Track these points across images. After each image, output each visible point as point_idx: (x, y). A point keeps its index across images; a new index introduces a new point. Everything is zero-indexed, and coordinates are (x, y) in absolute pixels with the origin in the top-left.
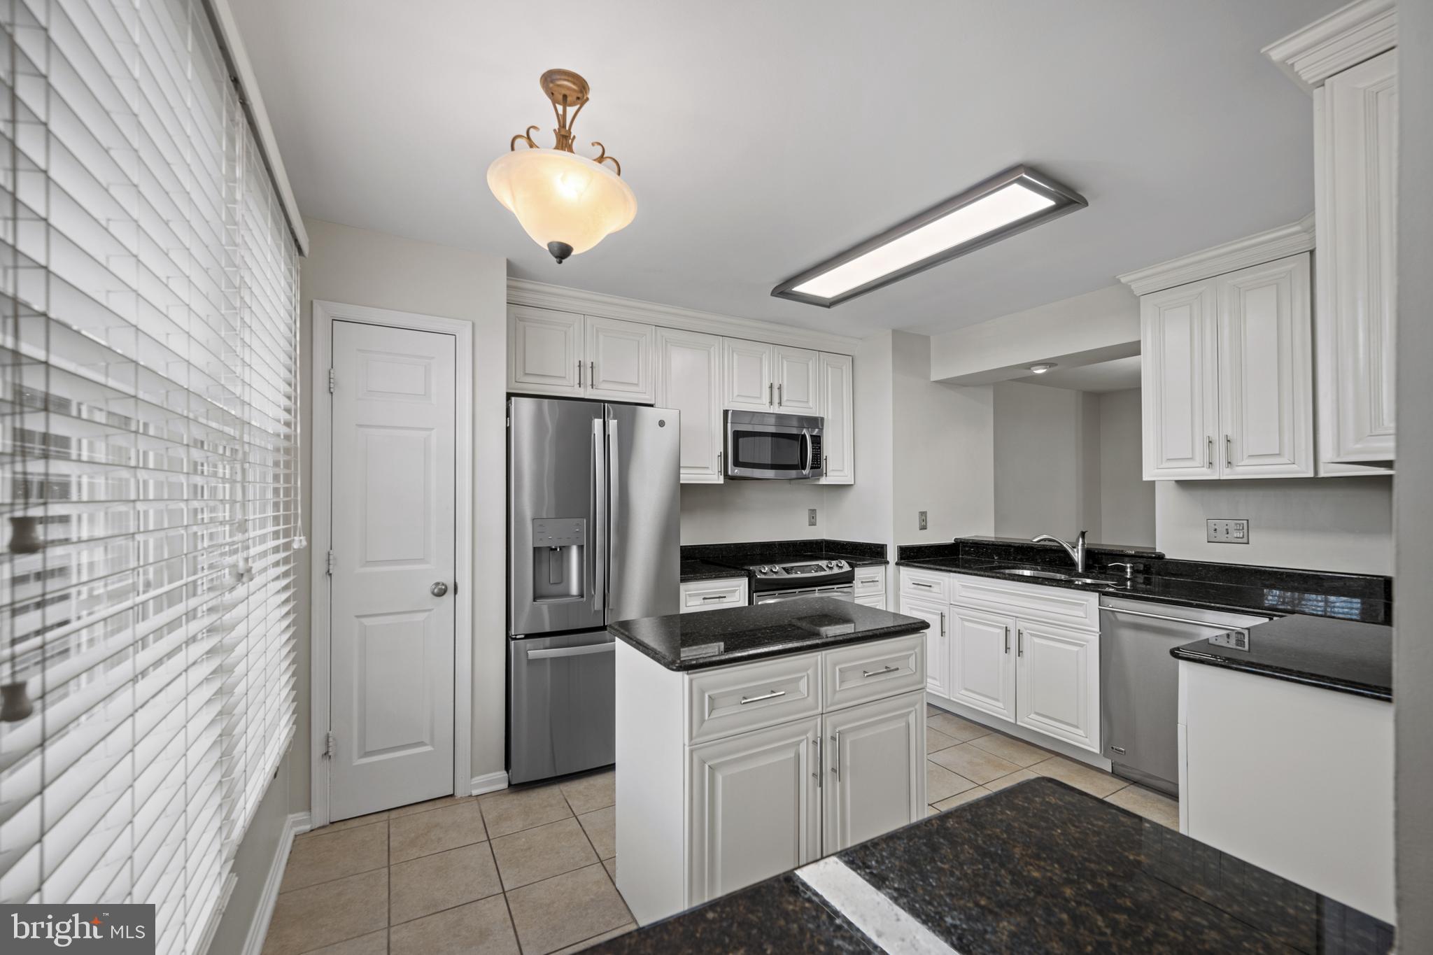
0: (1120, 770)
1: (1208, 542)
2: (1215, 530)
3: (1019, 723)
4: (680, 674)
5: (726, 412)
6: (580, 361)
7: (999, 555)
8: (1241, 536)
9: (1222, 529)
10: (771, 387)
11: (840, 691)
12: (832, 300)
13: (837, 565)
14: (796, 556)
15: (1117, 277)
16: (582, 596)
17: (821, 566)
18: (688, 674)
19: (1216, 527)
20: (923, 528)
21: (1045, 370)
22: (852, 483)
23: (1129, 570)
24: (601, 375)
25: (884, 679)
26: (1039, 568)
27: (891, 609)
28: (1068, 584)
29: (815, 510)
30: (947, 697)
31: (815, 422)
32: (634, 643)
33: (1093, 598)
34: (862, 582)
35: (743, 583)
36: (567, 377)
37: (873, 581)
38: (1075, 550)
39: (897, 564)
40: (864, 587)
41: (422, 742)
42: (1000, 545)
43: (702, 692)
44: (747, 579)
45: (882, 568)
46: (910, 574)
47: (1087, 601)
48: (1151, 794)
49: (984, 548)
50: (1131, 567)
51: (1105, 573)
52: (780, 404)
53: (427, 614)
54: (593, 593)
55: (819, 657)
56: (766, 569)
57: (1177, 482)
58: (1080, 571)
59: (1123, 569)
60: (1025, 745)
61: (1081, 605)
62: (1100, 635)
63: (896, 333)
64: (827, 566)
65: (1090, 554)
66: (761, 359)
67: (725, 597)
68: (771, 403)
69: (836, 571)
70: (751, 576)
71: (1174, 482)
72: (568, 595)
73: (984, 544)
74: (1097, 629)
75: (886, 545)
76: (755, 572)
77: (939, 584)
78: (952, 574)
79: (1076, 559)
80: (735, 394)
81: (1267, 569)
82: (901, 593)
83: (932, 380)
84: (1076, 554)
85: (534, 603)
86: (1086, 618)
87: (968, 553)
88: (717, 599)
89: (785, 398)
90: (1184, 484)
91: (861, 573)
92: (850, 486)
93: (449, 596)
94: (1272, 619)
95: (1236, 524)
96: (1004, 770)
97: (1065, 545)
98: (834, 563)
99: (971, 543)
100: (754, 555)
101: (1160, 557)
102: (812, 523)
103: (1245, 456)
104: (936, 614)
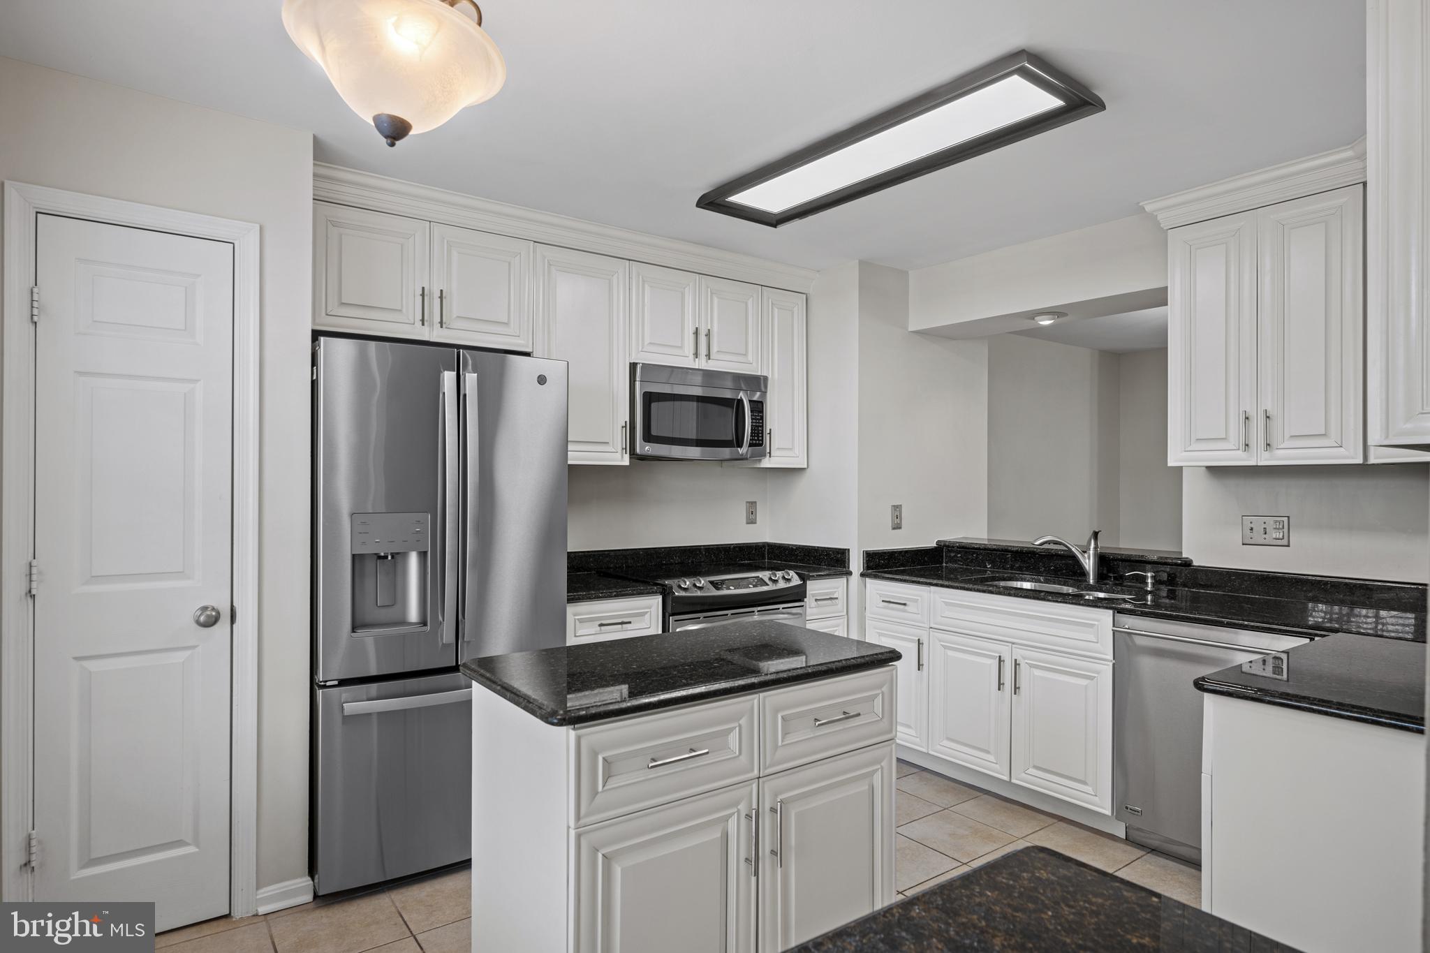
0: (1135, 835)
1: (1243, 544)
2: (1252, 529)
3: (1014, 781)
4: (564, 729)
5: (633, 366)
6: (423, 288)
7: (992, 562)
8: (1281, 536)
9: (1259, 528)
10: (696, 333)
11: (783, 746)
12: (778, 218)
13: (784, 578)
14: (729, 565)
15: (1140, 204)
16: (425, 624)
17: (761, 579)
18: (574, 729)
19: (1252, 526)
20: (897, 527)
21: (1052, 321)
22: (806, 466)
23: (1149, 581)
24: (455, 308)
25: (841, 728)
26: (1042, 579)
27: (854, 636)
28: (1077, 600)
29: (755, 502)
30: (924, 750)
31: (757, 383)
32: (499, 688)
33: (1106, 616)
34: (816, 600)
35: (655, 602)
36: (404, 310)
37: (831, 598)
38: (1086, 555)
39: (862, 575)
40: (818, 606)
41: (181, 840)
42: (994, 550)
43: (594, 754)
44: (659, 599)
45: (844, 580)
46: (880, 588)
47: (1098, 621)
48: (1171, 864)
49: (974, 553)
50: (1152, 577)
51: (1121, 585)
52: (708, 356)
53: (188, 653)
54: (440, 618)
55: (756, 702)
56: (688, 583)
57: (1209, 468)
58: (1091, 582)
59: (1143, 580)
60: (1021, 809)
61: (1092, 626)
62: (1114, 664)
63: (862, 263)
64: (770, 579)
65: (1104, 561)
66: (683, 295)
67: (630, 623)
68: (696, 355)
69: (782, 585)
70: (666, 593)
71: (1204, 468)
72: (403, 622)
73: (974, 548)
74: (1111, 657)
75: (849, 550)
76: (672, 587)
77: (916, 601)
78: (933, 588)
79: (1087, 567)
80: (647, 341)
81: (1310, 578)
82: (868, 614)
83: (911, 329)
84: (1087, 561)
85: (353, 634)
86: (1097, 643)
87: (953, 560)
88: (620, 626)
89: (714, 349)
90: (1217, 472)
91: (816, 587)
92: (804, 469)
93: (223, 627)
94: (1314, 639)
95: (1276, 522)
96: (995, 842)
97: (1073, 549)
98: (779, 574)
99: (958, 547)
100: (671, 564)
101: (1187, 564)
103: (1287, 436)
104: (911, 641)
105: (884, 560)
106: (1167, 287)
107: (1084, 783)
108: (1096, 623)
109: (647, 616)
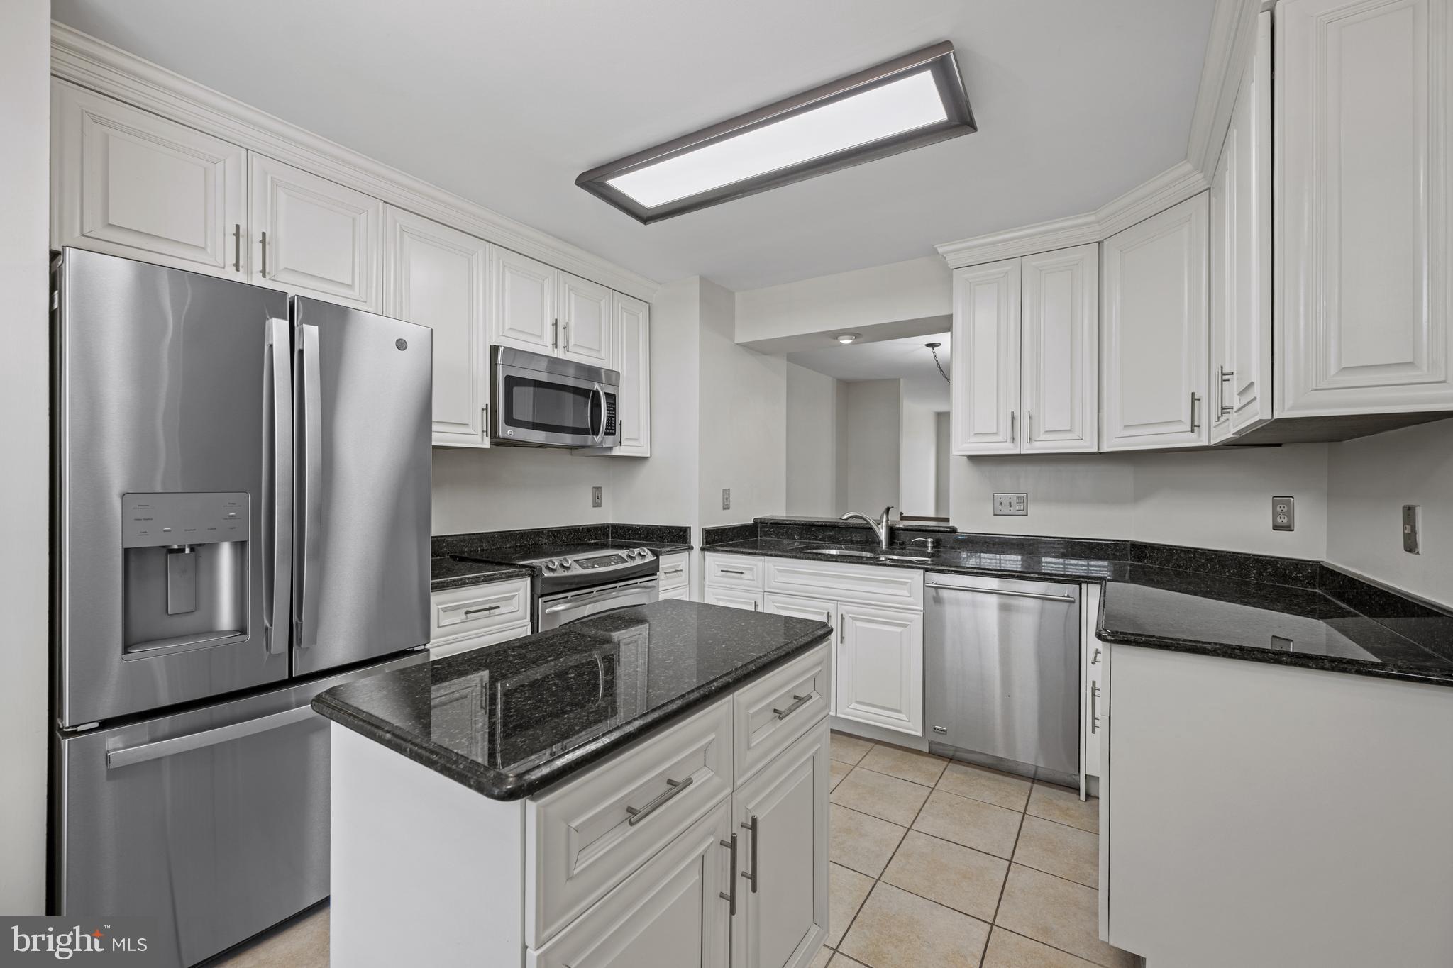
0: (935, 748)
1: (994, 515)
2: (1001, 503)
3: (839, 715)
4: (517, 804)
5: (494, 350)
6: (238, 227)
7: (801, 535)
8: (1022, 508)
9: (1006, 503)
10: (556, 324)
12: (650, 214)
13: (640, 555)
14: (579, 545)
15: (935, 246)
16: (242, 631)
17: (621, 556)
18: (532, 799)
19: (1001, 500)
20: (726, 507)
21: (851, 341)
22: (647, 455)
23: (930, 545)
24: (281, 256)
26: (843, 547)
27: (695, 599)
28: (875, 562)
29: (600, 488)
31: (609, 377)
32: (388, 736)
33: (917, 575)
34: (665, 573)
35: (522, 586)
36: (209, 250)
37: (676, 571)
38: (880, 526)
39: (703, 549)
40: (667, 578)
44: (528, 580)
46: (718, 559)
48: (970, 770)
49: (784, 528)
50: (931, 542)
51: (912, 549)
52: (566, 347)
54: (266, 623)
56: (557, 561)
57: (971, 457)
58: (884, 547)
59: (924, 545)
60: (844, 738)
61: (905, 583)
62: (924, 614)
63: (704, 280)
64: (629, 556)
65: (892, 531)
66: (542, 286)
67: (498, 607)
68: (555, 345)
69: (638, 561)
70: (534, 573)
71: (965, 458)
72: (210, 631)
73: (785, 524)
74: (921, 608)
75: (690, 528)
76: (541, 569)
77: (752, 569)
78: (765, 558)
79: (880, 536)
80: (507, 328)
81: (1043, 538)
82: (707, 582)
83: (736, 342)
84: (881, 531)
85: (125, 656)
86: (910, 597)
87: (766, 534)
88: (487, 612)
89: (572, 342)
91: (666, 562)
92: (647, 458)
95: (1018, 497)
97: (871, 522)
98: (636, 551)
99: (771, 524)
101: (954, 530)
102: (597, 504)
103: (1046, 431)
104: (749, 603)
105: (718, 535)
106: (952, 315)
107: (899, 711)
108: (909, 581)
109: (515, 599)
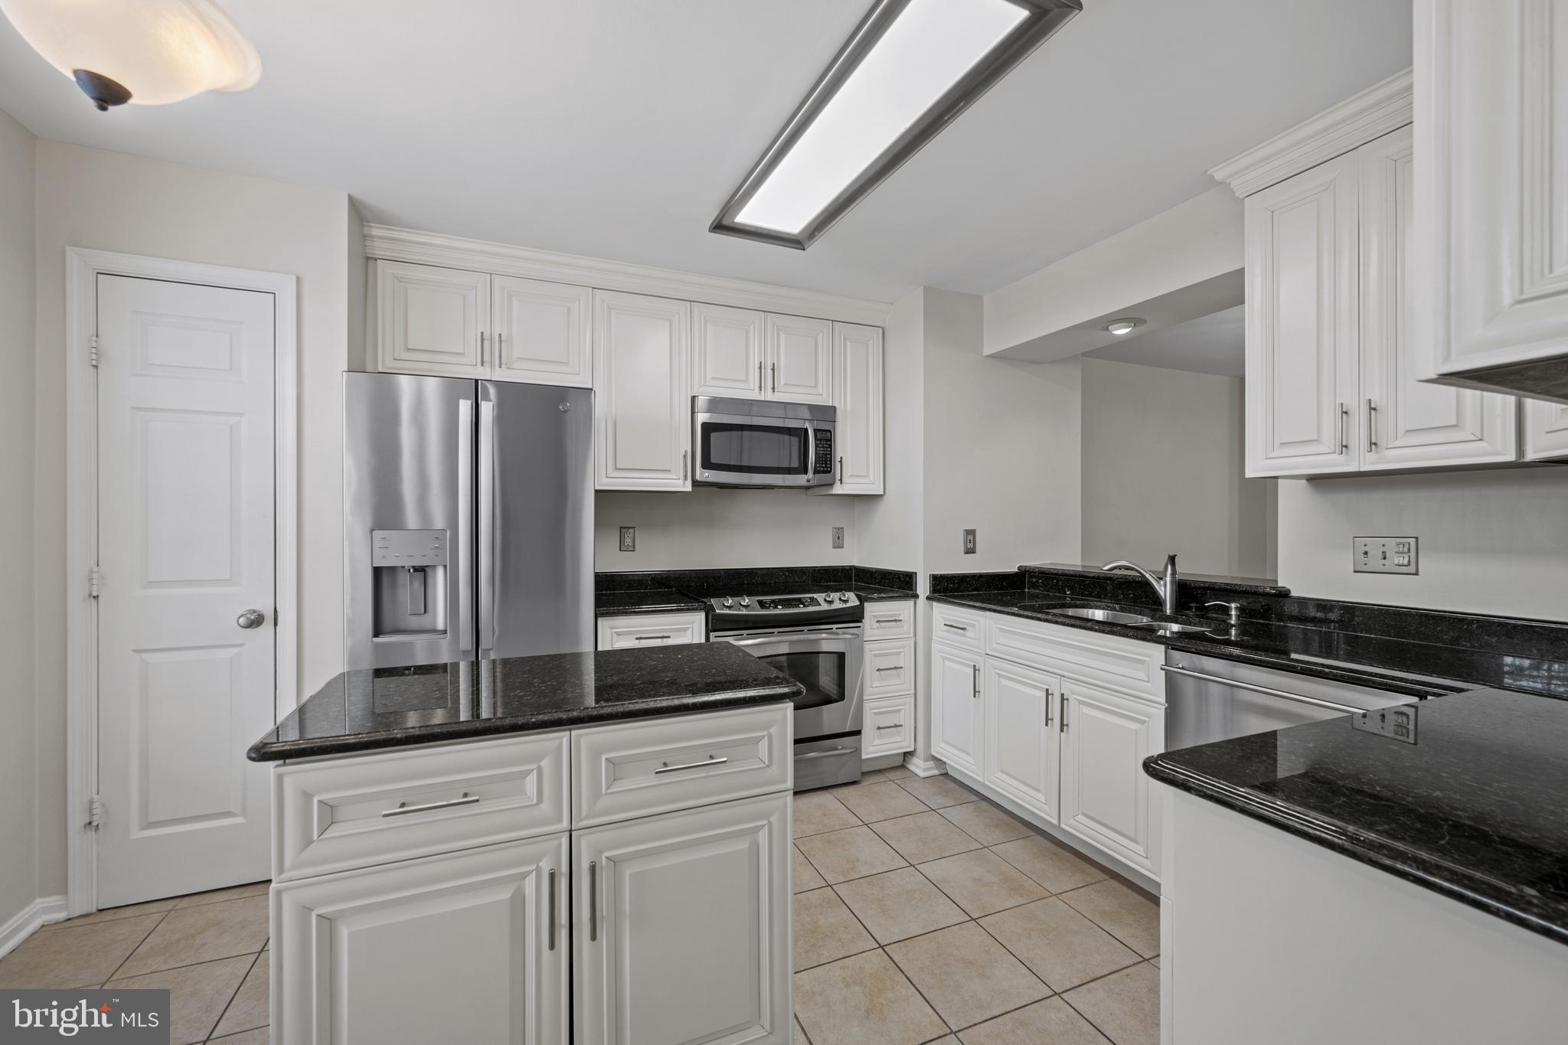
1: (1355, 572)
2: (1366, 553)
3: (1063, 826)
5: (695, 400)
6: (482, 334)
7: (1072, 589)
8: (1406, 562)
9: (1375, 552)
10: (761, 366)
11: (607, 794)
12: (801, 239)
13: (840, 599)
15: (1209, 172)
17: (815, 600)
19: (1366, 549)
20: (970, 551)
21: (1128, 330)
22: (882, 493)
23: (1233, 613)
24: (513, 350)
25: (704, 775)
26: (1117, 607)
29: (843, 528)
30: (980, 779)
31: (826, 414)
34: (878, 622)
35: (698, 619)
36: (465, 353)
37: (895, 621)
38: (1162, 583)
39: (928, 598)
40: (881, 628)
41: (229, 812)
42: (1072, 576)
43: (307, 797)
44: (703, 615)
45: (911, 603)
46: (945, 612)
47: (1149, 657)
49: (1054, 579)
50: (1236, 608)
51: (1202, 616)
52: (773, 388)
53: (236, 650)
55: (565, 741)
56: (730, 601)
57: (1309, 477)
58: (1168, 612)
59: (1226, 610)
61: (1142, 662)
62: (1166, 709)
63: (928, 290)
64: (825, 600)
65: (1183, 589)
66: (747, 332)
67: (669, 637)
68: (761, 387)
69: (838, 605)
70: (709, 610)
73: (1052, 574)
74: (1163, 700)
75: (916, 573)
77: (973, 626)
78: (988, 613)
79: (1162, 594)
80: (709, 378)
82: (933, 637)
83: (984, 354)
84: (1163, 589)
85: (376, 640)
86: (1148, 682)
87: (1034, 586)
89: (780, 381)
90: (1319, 481)
91: (874, 610)
92: (879, 495)
93: (267, 628)
94: (1426, 698)
95: (1398, 544)
96: (1022, 896)
97: (1147, 576)
98: (836, 595)
99: (1040, 573)
101: (1284, 594)
102: (838, 543)
103: (1401, 431)
104: (968, 665)
105: (953, 583)
107: (1134, 841)
108: (1147, 659)
109: (690, 631)
